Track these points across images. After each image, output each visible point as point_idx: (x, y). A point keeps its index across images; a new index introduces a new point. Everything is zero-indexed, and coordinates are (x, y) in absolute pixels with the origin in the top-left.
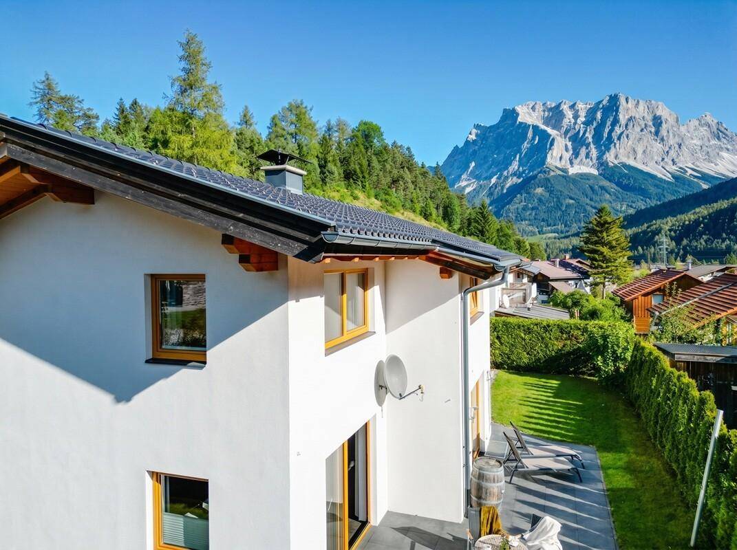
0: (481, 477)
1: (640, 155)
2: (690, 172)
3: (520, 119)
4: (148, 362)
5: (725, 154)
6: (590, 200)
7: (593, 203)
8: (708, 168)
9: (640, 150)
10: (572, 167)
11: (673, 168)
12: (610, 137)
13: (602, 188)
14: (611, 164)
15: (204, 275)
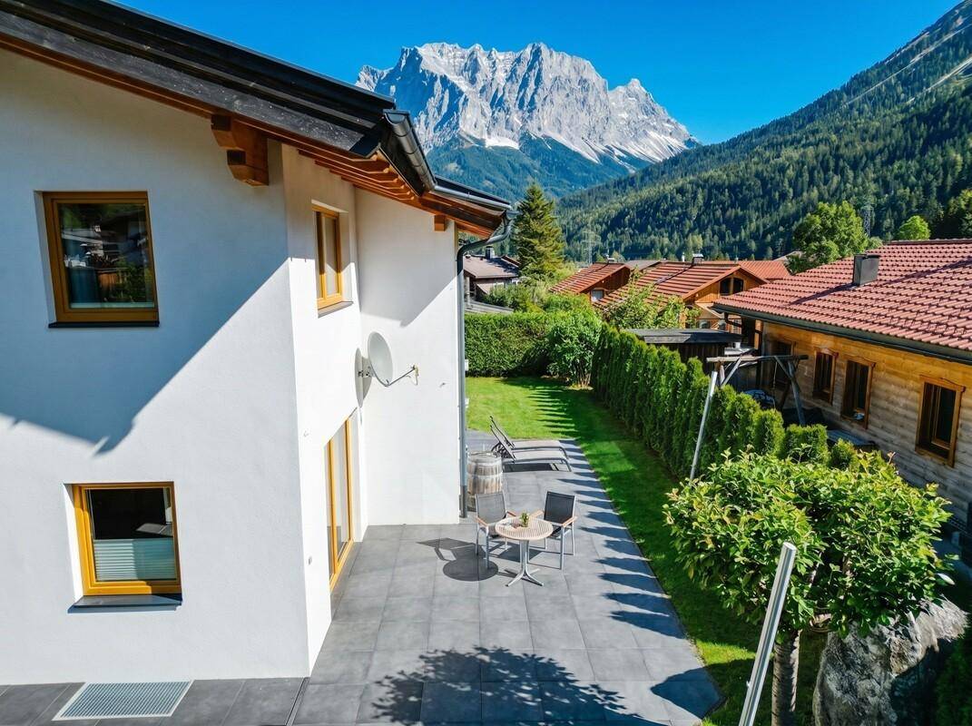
0: (477, 471)
1: (565, 127)
2: (617, 153)
3: (423, 66)
4: (51, 326)
5: (653, 134)
6: (510, 182)
7: (513, 187)
8: (634, 150)
9: (565, 121)
10: (490, 138)
11: (600, 148)
12: (532, 102)
13: (524, 167)
14: (533, 137)
15: (145, 193)
